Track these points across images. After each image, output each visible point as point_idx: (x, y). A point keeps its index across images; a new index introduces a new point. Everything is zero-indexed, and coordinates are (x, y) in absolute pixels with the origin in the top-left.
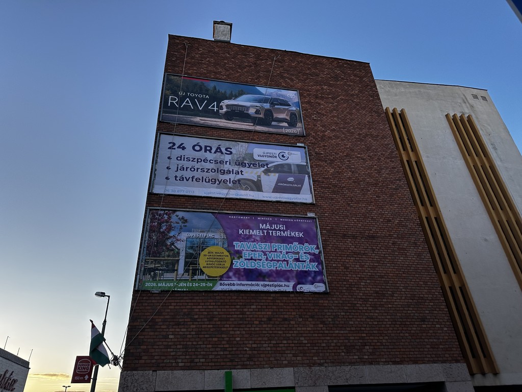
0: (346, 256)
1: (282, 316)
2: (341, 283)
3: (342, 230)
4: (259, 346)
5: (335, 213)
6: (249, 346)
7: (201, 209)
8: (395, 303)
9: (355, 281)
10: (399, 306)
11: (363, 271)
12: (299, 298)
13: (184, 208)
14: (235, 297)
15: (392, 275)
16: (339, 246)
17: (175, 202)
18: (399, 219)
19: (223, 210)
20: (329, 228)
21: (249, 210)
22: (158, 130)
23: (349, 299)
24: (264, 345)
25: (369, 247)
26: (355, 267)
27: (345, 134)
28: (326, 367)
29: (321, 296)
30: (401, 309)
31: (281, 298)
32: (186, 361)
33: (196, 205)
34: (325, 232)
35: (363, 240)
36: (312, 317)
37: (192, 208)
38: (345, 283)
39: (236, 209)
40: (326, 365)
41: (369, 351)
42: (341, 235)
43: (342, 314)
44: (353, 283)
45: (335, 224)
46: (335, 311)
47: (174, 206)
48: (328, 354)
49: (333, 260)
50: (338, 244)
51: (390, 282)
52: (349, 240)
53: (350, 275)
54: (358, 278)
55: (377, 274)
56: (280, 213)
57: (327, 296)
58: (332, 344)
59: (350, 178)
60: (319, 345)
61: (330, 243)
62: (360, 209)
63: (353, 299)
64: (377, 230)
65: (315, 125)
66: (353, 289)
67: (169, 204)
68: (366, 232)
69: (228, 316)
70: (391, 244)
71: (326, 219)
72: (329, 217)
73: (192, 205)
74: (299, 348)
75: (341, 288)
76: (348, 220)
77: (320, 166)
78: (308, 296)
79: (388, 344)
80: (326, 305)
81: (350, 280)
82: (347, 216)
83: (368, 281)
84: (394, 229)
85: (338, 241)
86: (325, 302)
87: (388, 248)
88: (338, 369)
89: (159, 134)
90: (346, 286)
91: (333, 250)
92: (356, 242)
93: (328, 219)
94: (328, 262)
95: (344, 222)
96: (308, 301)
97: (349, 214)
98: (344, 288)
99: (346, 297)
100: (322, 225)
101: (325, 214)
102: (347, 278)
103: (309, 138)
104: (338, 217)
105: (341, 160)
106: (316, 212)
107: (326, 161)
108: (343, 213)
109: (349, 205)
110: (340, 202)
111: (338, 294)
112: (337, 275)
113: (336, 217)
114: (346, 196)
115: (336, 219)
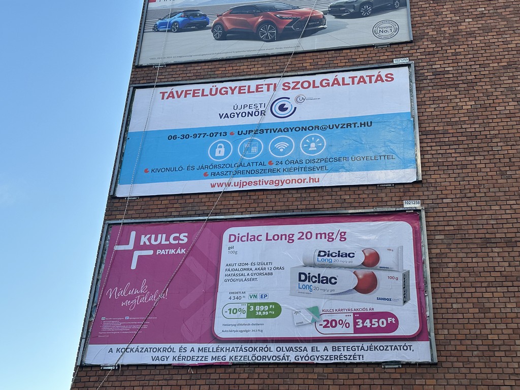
0: (485, 284)
2: (469, 342)
3: (480, 231)
5: (469, 195)
7: (195, 215)
9: (502, 337)
12: (372, 376)
13: (166, 217)
14: (246, 376)
16: (470, 265)
17: (151, 207)
19: (233, 213)
20: (452, 228)
21: (284, 208)
22: (132, 81)
23: (484, 376)
26: (506, 307)
27: (507, 20)
29: (419, 370)
31: (334, 376)
33: (186, 209)
34: (442, 237)
37: (178, 216)
38: (480, 342)
39: (258, 209)
42: (479, 241)
44: (496, 343)
45: (465, 218)
47: (149, 215)
49: (455, 295)
50: (469, 260)
52: (495, 250)
53: (493, 326)
54: (511, 331)
56: (346, 208)
57: (433, 370)
59: (510, 116)
61: (449, 260)
63: (495, 376)
65: (437, 14)
66: (497, 354)
67: (141, 211)
71: (445, 210)
72: (453, 205)
73: (180, 209)
75: (469, 354)
76: (497, 208)
77: (441, 98)
78: (393, 371)
80: (431, 388)
81: (490, 337)
82: (496, 200)
85: (469, 255)
86: (429, 382)
89: (132, 89)
90: (481, 348)
91: (456, 275)
92: (512, 254)
93: (450, 209)
94: (443, 300)
95: (488, 212)
96: (391, 382)
97: (502, 194)
98: (475, 353)
99: (478, 371)
100: (436, 224)
101: (445, 201)
102: (484, 332)
103: (421, 43)
104: (474, 204)
105: (494, 79)
106: (423, 198)
107: (456, 87)
108: (488, 194)
109: (502, 174)
110: (483, 170)
111: (461, 365)
112: (461, 326)
113: (470, 204)
114: (497, 156)
115: (469, 209)
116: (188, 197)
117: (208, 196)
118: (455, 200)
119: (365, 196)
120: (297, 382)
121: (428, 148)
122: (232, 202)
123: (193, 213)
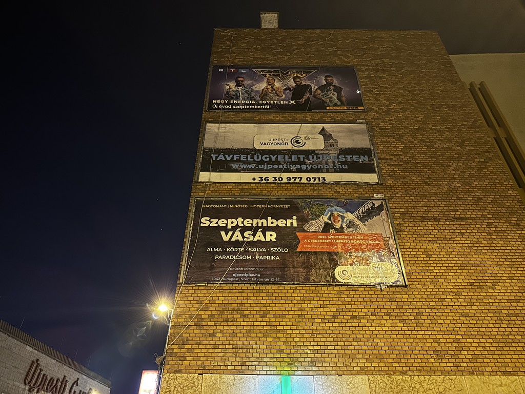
0: (427, 242)
1: (351, 314)
2: (423, 274)
3: (419, 213)
4: (322, 348)
5: (410, 193)
6: (311, 348)
8: (498, 297)
9: (441, 271)
10: (503, 301)
11: (452, 259)
12: (370, 292)
13: (231, 196)
14: (292, 291)
15: (490, 263)
16: (417, 231)
17: (221, 189)
18: (493, 197)
20: (403, 210)
21: (303, 194)
23: (435, 293)
24: (330, 348)
25: (456, 231)
26: (440, 254)
28: (410, 376)
29: (397, 290)
30: (507, 304)
31: (347, 292)
32: (236, 363)
33: (244, 192)
34: (399, 215)
35: (448, 223)
36: (388, 314)
37: (239, 195)
38: (429, 274)
39: (289, 194)
40: (410, 373)
41: (468, 357)
42: (420, 218)
43: (427, 310)
44: (438, 274)
45: (410, 205)
46: (417, 307)
47: (221, 194)
48: (412, 360)
49: (411, 247)
50: (416, 228)
51: (488, 271)
52: (429, 223)
53: (435, 265)
54: (445, 268)
55: (470, 262)
57: (406, 289)
58: (417, 348)
59: (425, 153)
60: (400, 348)
61: (405, 228)
62: (440, 187)
63: (441, 293)
64: (464, 211)
65: (377, 100)
66: (440, 280)
67: (215, 191)
68: (451, 213)
69: (284, 313)
70: (485, 226)
71: (398, 200)
72: (402, 198)
73: (240, 192)
74: (374, 352)
75: (424, 280)
76: (427, 201)
77: (387, 142)
79: (494, 349)
80: (406, 300)
81: (434, 271)
82: (425, 196)
83: (458, 271)
84: (487, 208)
85: (415, 225)
86: (404, 296)
87: (481, 231)
88: (427, 379)
89: (204, 123)
90: (430, 277)
91: (410, 236)
93: (401, 200)
94: (405, 250)
95: (422, 203)
96: (382, 296)
97: (428, 193)
98: (428, 280)
99: (431, 290)
100: (394, 207)
101: (397, 195)
102: (430, 268)
103: (371, 113)
104: (414, 198)
105: (413, 135)
106: (385, 193)
107: (393, 137)
108: (420, 193)
109: (426, 183)
110: (415, 180)
111: (421, 286)
112: (418, 265)
113: (411, 198)
114: (421, 174)
115: (411, 200)
116: (244, 185)
117: (257, 185)
118: (403, 195)
119: (351, 190)
120: (324, 295)
121: (383, 167)
122: (272, 189)
123: (249, 194)
